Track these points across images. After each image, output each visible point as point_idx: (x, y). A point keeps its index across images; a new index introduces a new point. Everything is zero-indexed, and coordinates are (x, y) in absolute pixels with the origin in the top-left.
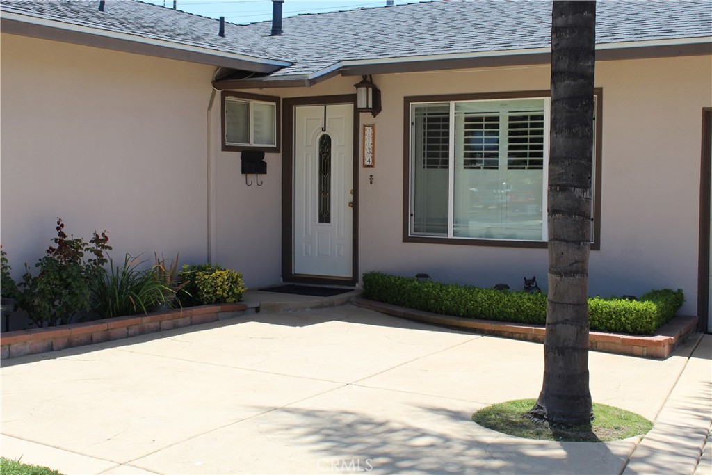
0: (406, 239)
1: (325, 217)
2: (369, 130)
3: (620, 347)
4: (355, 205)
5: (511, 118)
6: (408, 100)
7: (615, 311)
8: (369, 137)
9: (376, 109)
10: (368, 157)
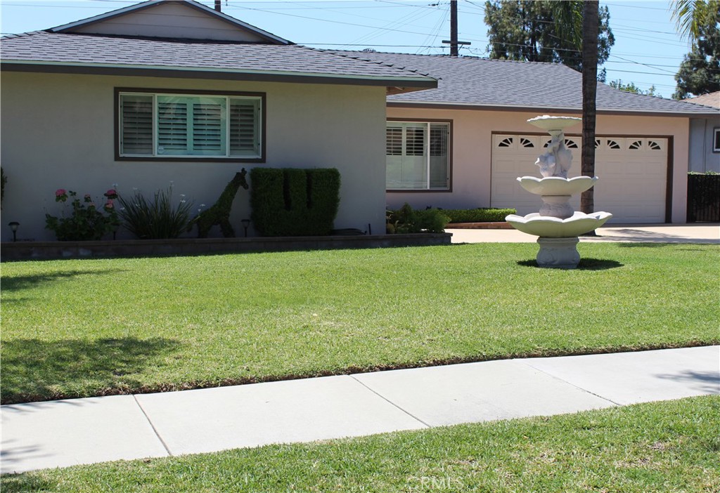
5: (407, 131)
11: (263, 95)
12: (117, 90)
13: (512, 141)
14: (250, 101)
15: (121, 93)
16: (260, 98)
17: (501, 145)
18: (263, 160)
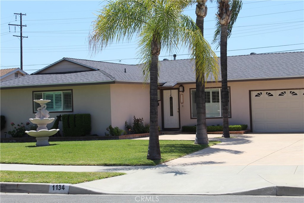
0: (191, 118)
1: (172, 114)
2: (182, 95)
3: (235, 133)
4: (179, 112)
5: (212, 92)
6: (190, 89)
7: (234, 127)
8: (182, 97)
9: (183, 91)
10: (182, 101)
11: (72, 90)
12: (33, 92)
13: (261, 94)
14: (69, 92)
15: (34, 93)
16: (71, 91)
17: (256, 96)
18: (72, 111)
